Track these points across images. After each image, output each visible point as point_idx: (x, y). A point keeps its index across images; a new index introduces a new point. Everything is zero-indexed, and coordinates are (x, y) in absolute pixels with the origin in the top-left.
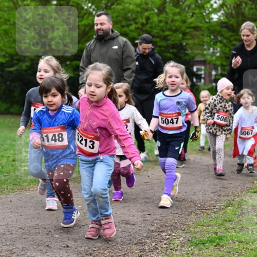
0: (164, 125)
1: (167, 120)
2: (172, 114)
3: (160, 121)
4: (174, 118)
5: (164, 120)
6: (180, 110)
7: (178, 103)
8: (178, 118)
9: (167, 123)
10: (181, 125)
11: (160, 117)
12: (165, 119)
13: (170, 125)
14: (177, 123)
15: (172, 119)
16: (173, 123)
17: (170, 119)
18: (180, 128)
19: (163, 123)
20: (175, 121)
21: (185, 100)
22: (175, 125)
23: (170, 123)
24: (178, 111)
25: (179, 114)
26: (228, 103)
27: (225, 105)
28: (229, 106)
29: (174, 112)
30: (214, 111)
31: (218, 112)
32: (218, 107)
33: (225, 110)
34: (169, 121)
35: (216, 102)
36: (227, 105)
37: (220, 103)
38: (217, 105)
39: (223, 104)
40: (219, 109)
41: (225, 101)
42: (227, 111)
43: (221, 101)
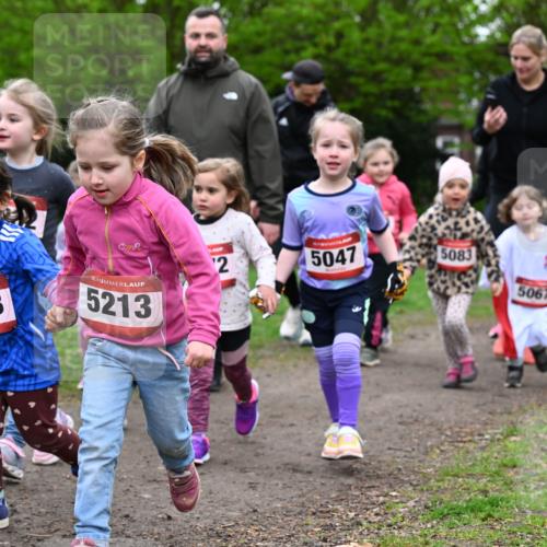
0: (322, 269)
1: (328, 256)
2: (341, 238)
3: (310, 260)
4: (345, 248)
5: (321, 256)
7: (352, 210)
8: (353, 249)
9: (329, 262)
10: (362, 265)
11: (308, 250)
12: (325, 254)
13: (337, 268)
14: (352, 260)
15: (341, 252)
16: (343, 261)
17: (335, 252)
18: (361, 271)
19: (319, 264)
20: (348, 254)
21: (367, 203)
22: (349, 267)
23: (337, 261)
24: (352, 231)
25: (356, 237)
26: (463, 217)
27: (456, 223)
28: (468, 224)
29: (344, 234)
30: (435, 242)
31: (441, 241)
32: (440, 230)
33: (459, 234)
34: (335, 257)
35: (433, 221)
36: (462, 222)
37: (445, 220)
38: (436, 225)
39: (450, 222)
40: (444, 235)
41: (454, 213)
42: (464, 236)
43: (446, 215)
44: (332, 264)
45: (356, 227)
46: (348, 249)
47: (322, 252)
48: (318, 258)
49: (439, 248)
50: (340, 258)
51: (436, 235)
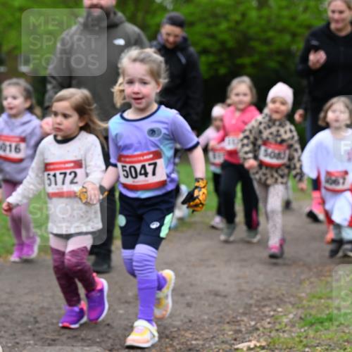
0: (129, 181)
1: (133, 170)
2: (142, 155)
3: (122, 173)
4: (146, 164)
5: (127, 169)
6: (156, 146)
7: (152, 132)
8: (155, 164)
9: (134, 175)
10: (164, 178)
11: (119, 165)
12: (130, 168)
13: (141, 180)
14: (154, 174)
15: (144, 167)
16: (146, 174)
17: (138, 166)
18: (163, 184)
19: (127, 177)
20: (150, 169)
21: (166, 126)
22: (151, 179)
23: (141, 174)
24: (153, 149)
25: (158, 155)
26: (283, 127)
27: (278, 131)
28: (286, 132)
29: (145, 152)
30: (259, 142)
31: (265, 143)
32: (266, 134)
33: (279, 139)
34: (138, 171)
35: (262, 127)
36: (282, 131)
37: (270, 127)
38: (263, 130)
39: (274, 129)
40: (268, 139)
41: (277, 123)
42: (283, 141)
43: (270, 124)
44: (136, 177)
45: (158, 146)
46: (150, 164)
47: (128, 166)
48: (126, 171)
49: (263, 148)
50: (143, 172)
51: (261, 138)
